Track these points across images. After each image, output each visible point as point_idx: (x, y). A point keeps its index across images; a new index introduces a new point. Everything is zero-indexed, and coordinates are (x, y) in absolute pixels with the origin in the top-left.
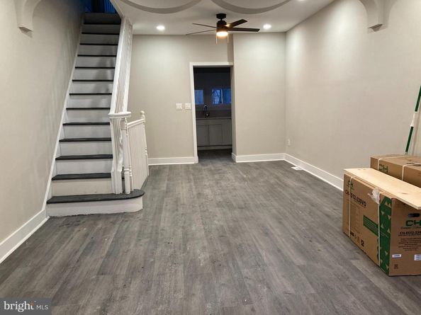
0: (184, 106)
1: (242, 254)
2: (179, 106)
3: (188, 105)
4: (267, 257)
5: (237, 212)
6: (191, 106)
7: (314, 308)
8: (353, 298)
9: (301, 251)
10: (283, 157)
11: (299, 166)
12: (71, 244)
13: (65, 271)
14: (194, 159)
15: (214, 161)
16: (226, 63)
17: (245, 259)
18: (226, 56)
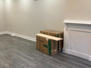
1: (17, 61)
4: (24, 60)
5: (6, 51)
7: (43, 67)
8: (48, 62)
9: (31, 56)
17: (19, 62)
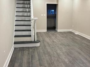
0: (43, 15)
2: (42, 15)
3: (45, 15)
6: (46, 15)
10: (71, 30)
11: (77, 33)
12: (26, 56)
13: (30, 64)
14: (45, 30)
15: (51, 31)
16: (56, 3)
17: (79, 61)
18: (56, 1)
